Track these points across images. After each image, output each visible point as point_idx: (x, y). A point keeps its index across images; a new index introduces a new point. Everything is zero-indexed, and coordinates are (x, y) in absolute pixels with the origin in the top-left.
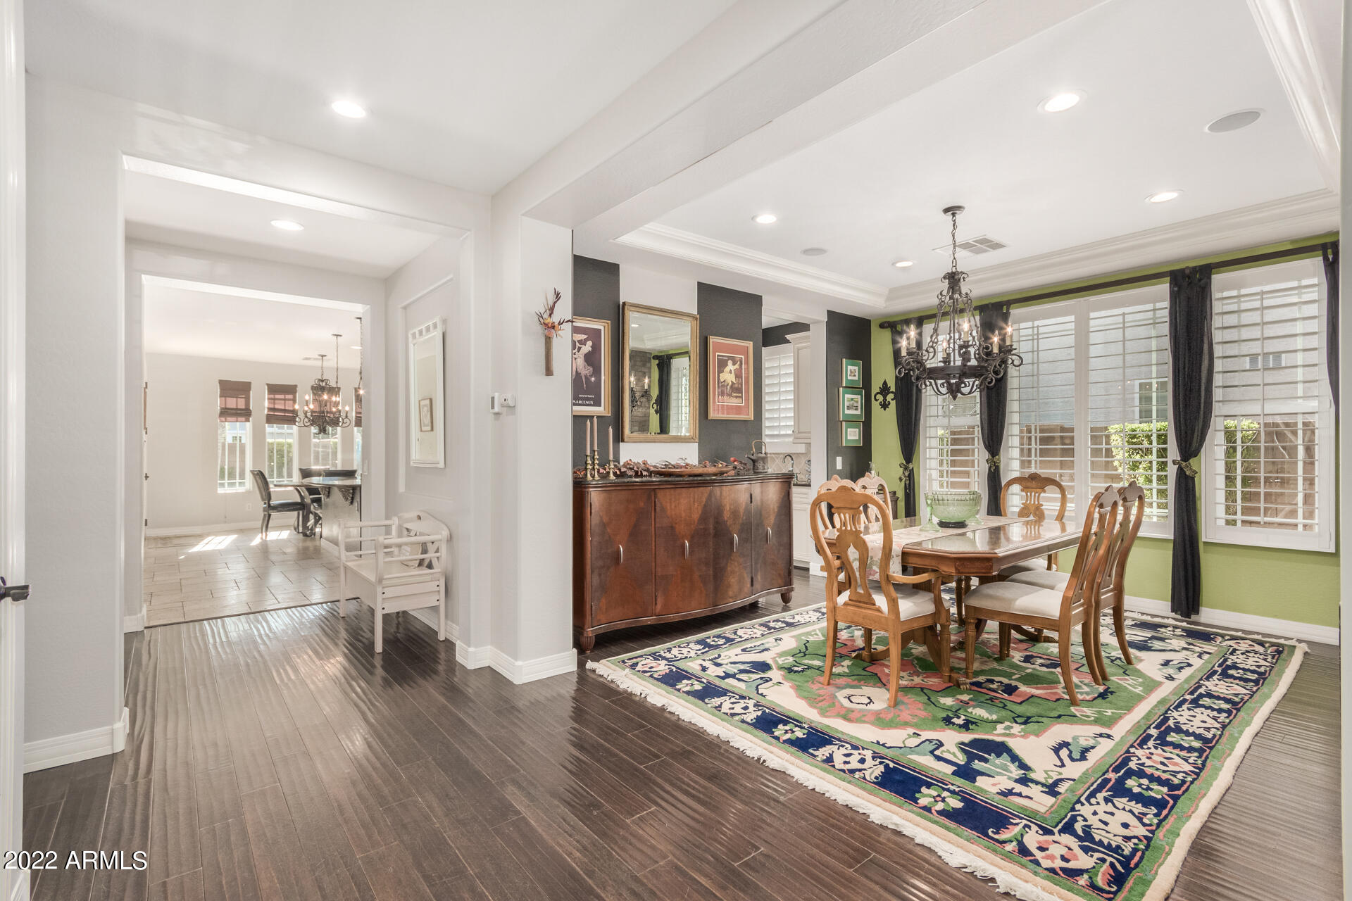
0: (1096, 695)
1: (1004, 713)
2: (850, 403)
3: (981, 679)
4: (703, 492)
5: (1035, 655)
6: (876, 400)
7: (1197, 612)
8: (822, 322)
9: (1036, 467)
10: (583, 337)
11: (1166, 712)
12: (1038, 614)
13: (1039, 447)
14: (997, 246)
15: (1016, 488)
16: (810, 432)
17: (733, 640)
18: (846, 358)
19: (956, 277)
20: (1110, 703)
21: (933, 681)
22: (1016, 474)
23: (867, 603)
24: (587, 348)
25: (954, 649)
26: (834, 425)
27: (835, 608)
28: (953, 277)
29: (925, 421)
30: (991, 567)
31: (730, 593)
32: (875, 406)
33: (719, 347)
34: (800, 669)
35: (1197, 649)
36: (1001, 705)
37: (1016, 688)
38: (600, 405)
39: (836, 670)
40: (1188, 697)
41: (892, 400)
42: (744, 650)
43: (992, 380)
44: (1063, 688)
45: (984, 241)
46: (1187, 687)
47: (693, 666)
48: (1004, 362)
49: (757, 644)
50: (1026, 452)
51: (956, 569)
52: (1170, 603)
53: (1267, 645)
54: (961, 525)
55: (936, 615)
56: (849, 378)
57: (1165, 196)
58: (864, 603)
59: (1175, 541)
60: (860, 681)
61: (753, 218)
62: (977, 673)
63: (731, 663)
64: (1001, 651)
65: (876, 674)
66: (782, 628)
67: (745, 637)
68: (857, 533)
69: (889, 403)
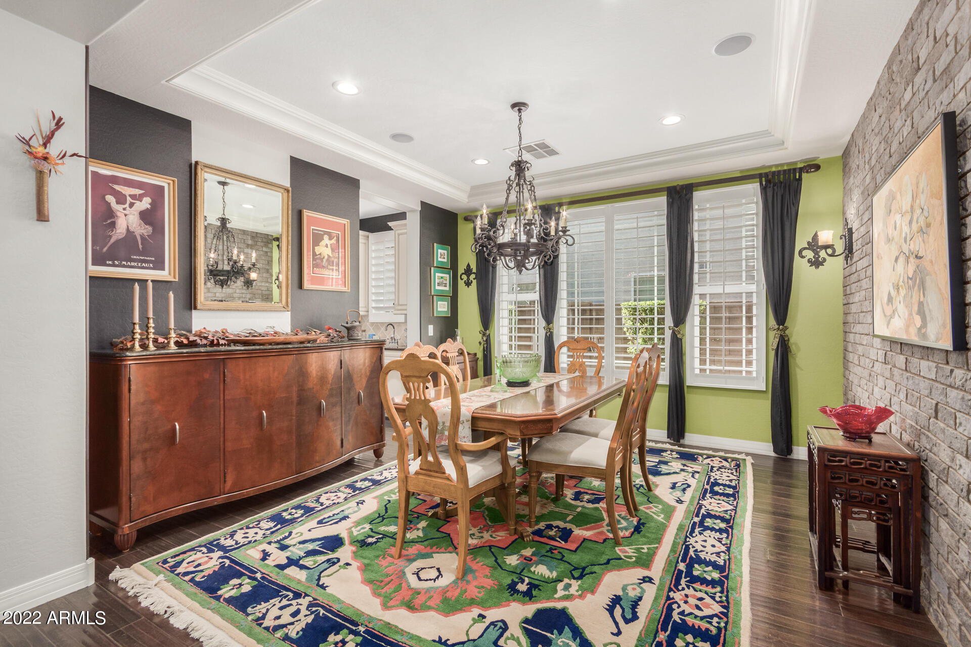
0: (633, 530)
1: (563, 567)
2: (440, 281)
3: (542, 525)
4: (289, 360)
5: (582, 490)
6: (462, 279)
7: (683, 437)
8: (417, 210)
9: (578, 333)
10: (138, 192)
11: (686, 541)
12: (589, 464)
13: (581, 317)
14: (552, 152)
15: (564, 350)
16: (406, 305)
17: (313, 509)
18: (437, 243)
19: (522, 165)
20: (644, 536)
21: (501, 536)
22: (564, 339)
23: (437, 472)
24: (146, 203)
25: (520, 494)
26: (426, 297)
27: (406, 477)
28: (519, 165)
29: (499, 296)
30: (552, 427)
31: (317, 458)
32: (461, 284)
33: (313, 221)
34: (374, 540)
35: (690, 470)
36: (559, 557)
37: (571, 531)
38: (163, 269)
39: (409, 536)
40: (696, 520)
41: (474, 279)
42: (320, 522)
43: (550, 256)
44: (607, 525)
45: (543, 146)
46: (692, 509)
47: (251, 556)
48: (557, 242)
49: (336, 512)
50: (571, 321)
51: (521, 432)
52: (666, 431)
53: (729, 460)
54: (525, 384)
55: (503, 475)
56: (439, 259)
57: (672, 120)
58: (434, 471)
59: (670, 386)
60: (432, 546)
61: (333, 84)
62: (540, 518)
63: (300, 543)
64: (557, 493)
65: (449, 535)
66: (368, 488)
67: (327, 503)
68: (427, 402)
69: (472, 282)
